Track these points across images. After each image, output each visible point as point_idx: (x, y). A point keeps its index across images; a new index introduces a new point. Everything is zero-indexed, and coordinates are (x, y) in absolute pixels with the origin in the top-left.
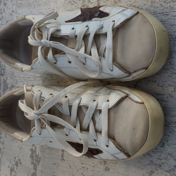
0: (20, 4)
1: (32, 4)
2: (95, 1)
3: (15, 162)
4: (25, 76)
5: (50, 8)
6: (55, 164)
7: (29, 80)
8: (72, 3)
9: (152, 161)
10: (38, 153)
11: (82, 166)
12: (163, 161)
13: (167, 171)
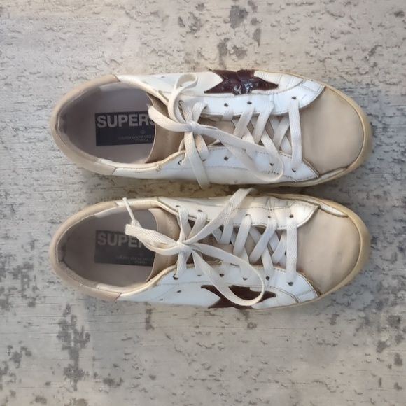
0: (13, 38)
1: (52, 44)
2: (214, 57)
3: (11, 354)
4: (35, 183)
5: (103, 57)
6: (130, 339)
7: (47, 189)
8: (161, 53)
9: (335, 301)
10: (83, 327)
11: (197, 330)
12: (354, 296)
13: (360, 310)
